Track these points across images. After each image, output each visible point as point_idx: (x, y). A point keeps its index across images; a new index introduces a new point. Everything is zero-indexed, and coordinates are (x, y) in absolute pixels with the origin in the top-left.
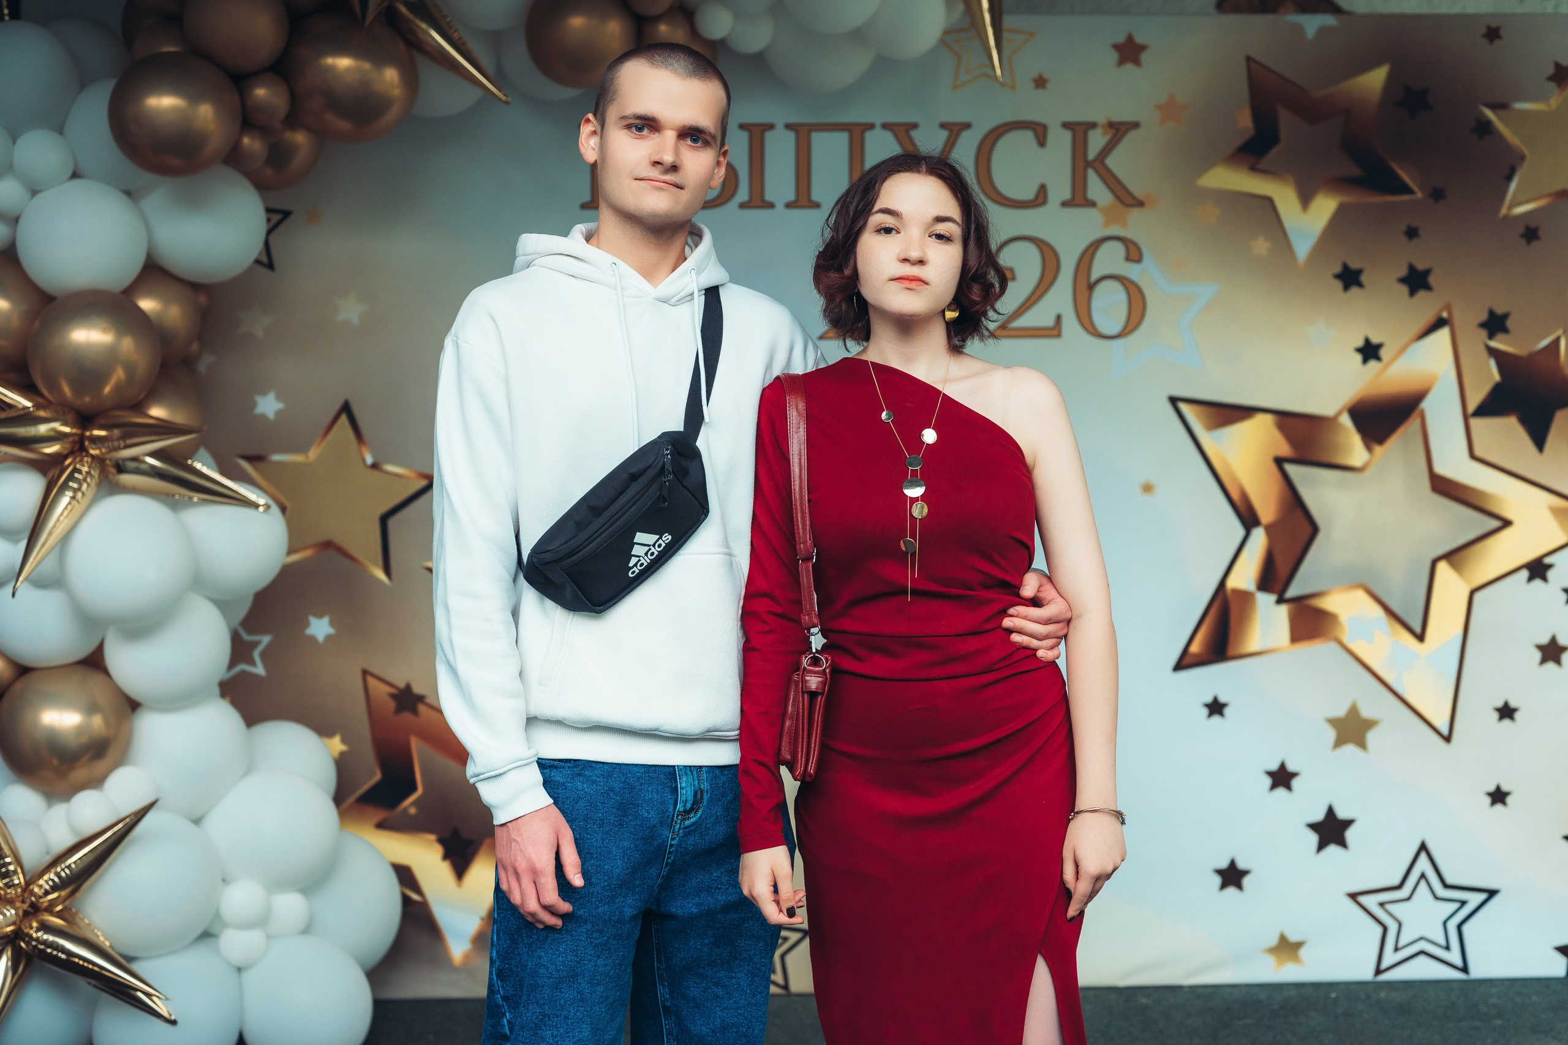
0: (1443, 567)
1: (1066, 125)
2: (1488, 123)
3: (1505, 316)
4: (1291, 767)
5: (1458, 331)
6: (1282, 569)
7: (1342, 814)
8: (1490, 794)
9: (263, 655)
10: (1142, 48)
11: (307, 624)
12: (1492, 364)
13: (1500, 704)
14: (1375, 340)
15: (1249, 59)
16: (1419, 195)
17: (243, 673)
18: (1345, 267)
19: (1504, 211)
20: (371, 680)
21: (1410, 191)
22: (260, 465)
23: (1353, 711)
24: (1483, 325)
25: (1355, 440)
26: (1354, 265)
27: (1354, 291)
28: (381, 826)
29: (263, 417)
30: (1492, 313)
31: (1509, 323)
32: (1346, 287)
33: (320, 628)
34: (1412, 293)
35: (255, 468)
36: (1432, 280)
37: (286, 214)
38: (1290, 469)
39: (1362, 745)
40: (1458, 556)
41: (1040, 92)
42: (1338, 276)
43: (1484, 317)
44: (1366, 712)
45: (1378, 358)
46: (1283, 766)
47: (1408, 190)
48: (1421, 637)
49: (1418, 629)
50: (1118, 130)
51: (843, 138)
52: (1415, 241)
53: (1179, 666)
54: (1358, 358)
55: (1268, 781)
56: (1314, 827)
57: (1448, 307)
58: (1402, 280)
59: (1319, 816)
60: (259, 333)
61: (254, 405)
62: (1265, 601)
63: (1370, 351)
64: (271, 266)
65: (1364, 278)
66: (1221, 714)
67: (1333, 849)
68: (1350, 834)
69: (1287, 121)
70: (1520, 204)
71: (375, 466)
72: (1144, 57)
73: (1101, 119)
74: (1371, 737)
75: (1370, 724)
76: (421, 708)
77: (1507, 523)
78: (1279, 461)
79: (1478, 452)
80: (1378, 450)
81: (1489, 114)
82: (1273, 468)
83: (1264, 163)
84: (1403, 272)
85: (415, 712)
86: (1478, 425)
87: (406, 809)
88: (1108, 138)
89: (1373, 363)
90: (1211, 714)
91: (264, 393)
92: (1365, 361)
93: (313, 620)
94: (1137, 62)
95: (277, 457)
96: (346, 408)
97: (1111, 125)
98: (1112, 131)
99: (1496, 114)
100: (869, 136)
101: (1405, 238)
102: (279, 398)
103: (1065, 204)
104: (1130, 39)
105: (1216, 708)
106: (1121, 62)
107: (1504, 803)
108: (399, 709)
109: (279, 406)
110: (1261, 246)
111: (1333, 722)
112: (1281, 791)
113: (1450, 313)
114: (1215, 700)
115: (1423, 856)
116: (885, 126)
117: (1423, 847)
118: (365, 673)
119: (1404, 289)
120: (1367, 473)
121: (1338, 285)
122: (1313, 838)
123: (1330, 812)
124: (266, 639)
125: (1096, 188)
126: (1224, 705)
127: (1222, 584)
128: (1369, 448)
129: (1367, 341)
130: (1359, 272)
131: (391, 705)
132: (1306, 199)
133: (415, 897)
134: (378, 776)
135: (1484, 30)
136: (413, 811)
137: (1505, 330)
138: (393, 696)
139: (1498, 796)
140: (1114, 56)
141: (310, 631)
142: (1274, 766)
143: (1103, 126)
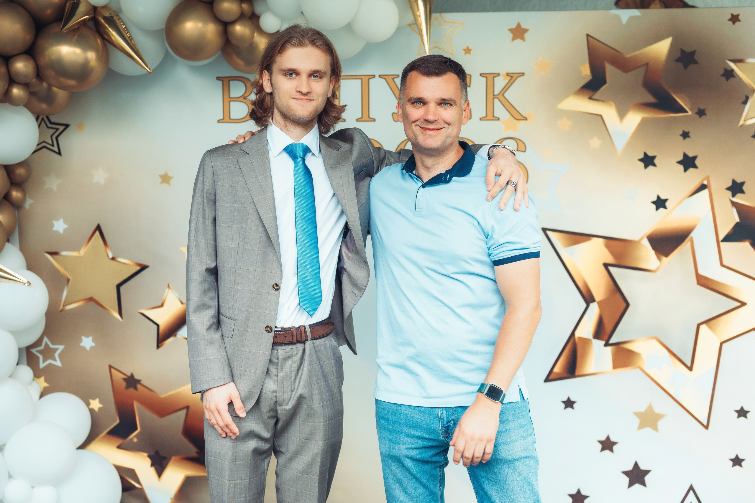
0: (703, 327)
1: (481, 75)
2: (732, 70)
3: (743, 183)
4: (613, 439)
5: (713, 192)
6: (608, 327)
7: (643, 467)
8: (731, 460)
9: (60, 356)
10: (526, 30)
11: (81, 341)
12: (734, 210)
13: (738, 408)
14: (663, 197)
15: (588, 35)
16: (690, 113)
17: (50, 364)
18: (645, 154)
19: (741, 122)
20: (113, 370)
21: (685, 111)
22: (56, 257)
23: (650, 409)
24: (728, 189)
25: (651, 253)
26: (650, 154)
27: (651, 168)
28: (119, 447)
29: (57, 232)
30: (734, 182)
31: (744, 188)
32: (646, 167)
33: (87, 342)
34: (686, 170)
35: (53, 258)
36: (697, 162)
37: (67, 126)
38: (612, 269)
39: (655, 428)
40: (713, 322)
41: (468, 55)
42: (641, 160)
43: (730, 184)
44: (658, 409)
45: (665, 207)
46: (608, 438)
47: (683, 111)
48: (690, 368)
49: (689, 364)
50: (512, 77)
51: (357, 83)
52: (687, 139)
53: (547, 380)
54: (654, 206)
55: (600, 446)
56: (626, 473)
57: (707, 178)
58: (680, 162)
59: (630, 467)
60: (55, 188)
61: (53, 226)
62: (598, 344)
63: (660, 203)
64: (59, 153)
65: (656, 161)
66: (572, 408)
67: (637, 486)
68: (647, 478)
69: (610, 70)
70: (752, 118)
71: (113, 259)
72: (526, 35)
73: (503, 72)
74: (661, 424)
75: (659, 417)
76: (139, 386)
77: (743, 304)
78: (606, 266)
79: (725, 263)
80: (664, 259)
81: (732, 65)
82: (603, 269)
83: (596, 96)
84: (681, 158)
85: (136, 388)
86: (725, 246)
87: (132, 439)
88: (507, 81)
89: (661, 210)
90: (566, 407)
91: (57, 219)
92: (657, 209)
93: (83, 338)
94: (523, 39)
95: (64, 253)
96: (98, 228)
97: (508, 74)
98: (510, 78)
99: (737, 67)
100: (371, 81)
101: (681, 138)
102: (65, 222)
103: (481, 119)
104: (519, 25)
105: (569, 404)
106: (514, 38)
107: (740, 465)
108: (128, 387)
109: (66, 226)
110: (596, 142)
111: (637, 414)
112: (607, 452)
113: (708, 182)
114: (569, 399)
115: (691, 492)
116: (380, 76)
117: (691, 488)
118: (110, 367)
119: (681, 167)
120: (658, 273)
121: (642, 165)
122: (626, 480)
123: (636, 465)
124: (61, 348)
125: (499, 110)
126: (574, 402)
127: (573, 334)
128: (659, 259)
129: (658, 197)
130: (654, 157)
131: (124, 384)
132: (622, 115)
133: (137, 485)
134: (118, 421)
135: (730, 17)
136: (135, 440)
137: (743, 192)
138: (124, 380)
139: (737, 461)
140: (511, 35)
141: (82, 344)
142: (603, 438)
143: (503, 75)
